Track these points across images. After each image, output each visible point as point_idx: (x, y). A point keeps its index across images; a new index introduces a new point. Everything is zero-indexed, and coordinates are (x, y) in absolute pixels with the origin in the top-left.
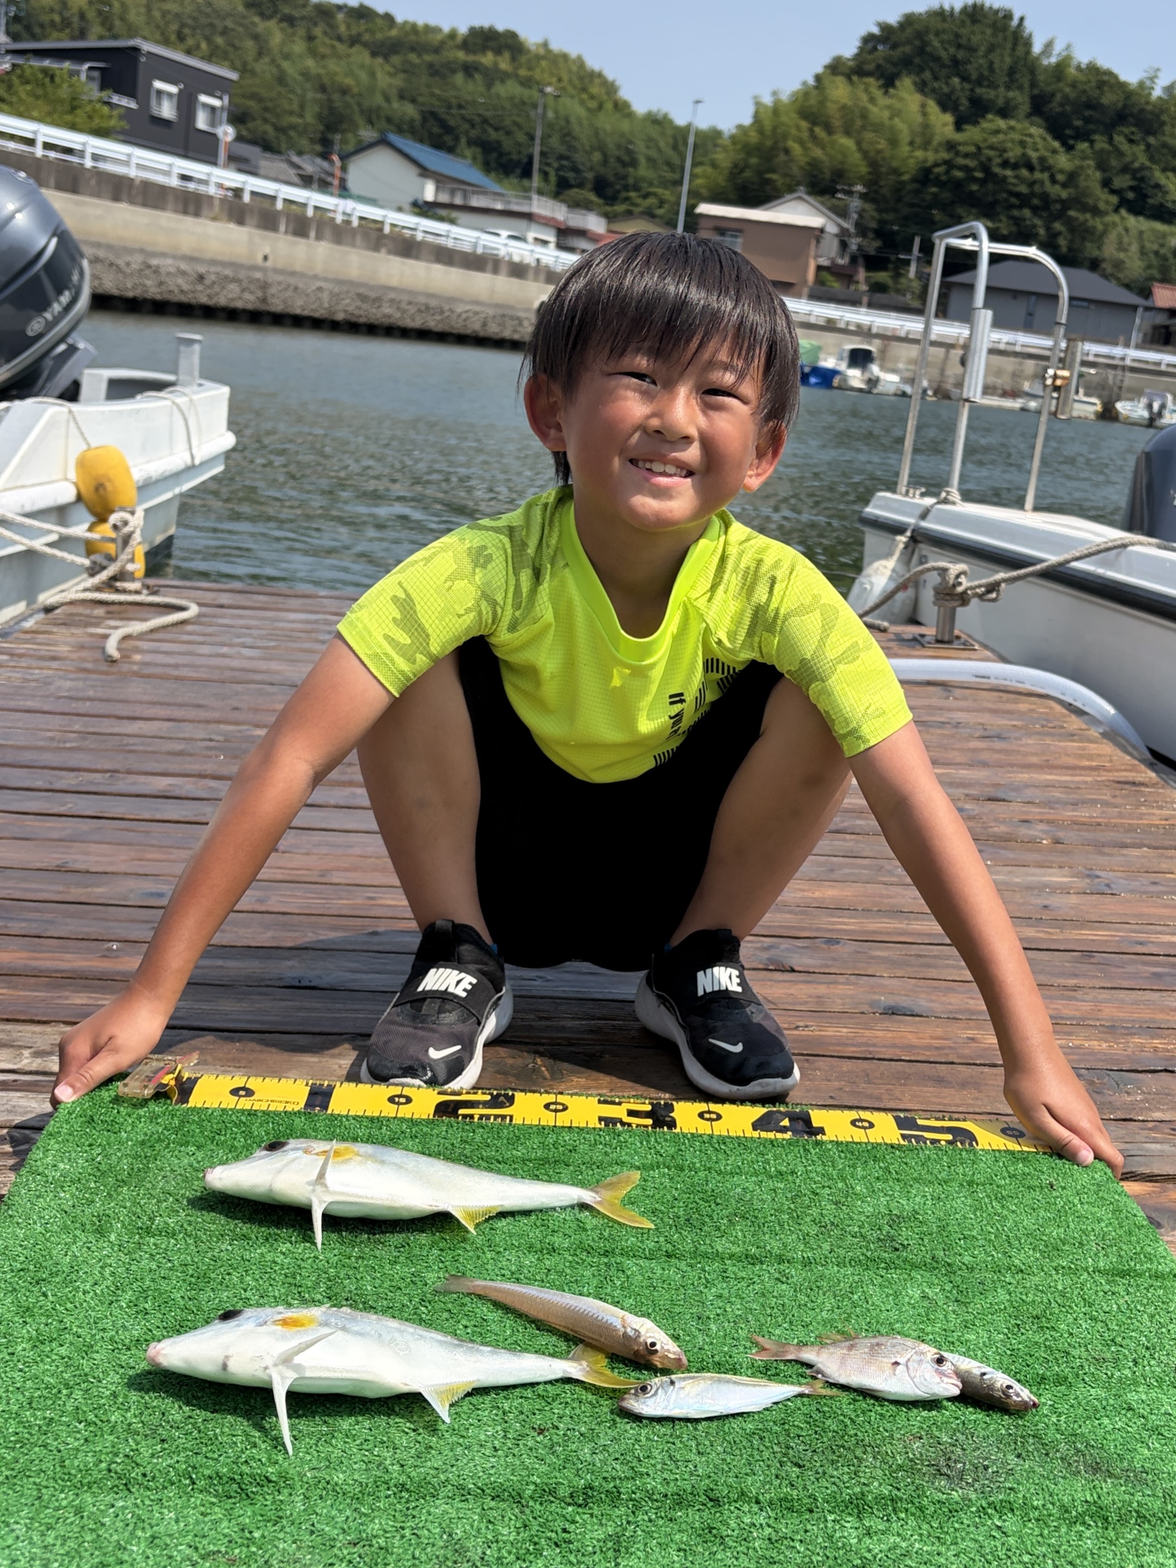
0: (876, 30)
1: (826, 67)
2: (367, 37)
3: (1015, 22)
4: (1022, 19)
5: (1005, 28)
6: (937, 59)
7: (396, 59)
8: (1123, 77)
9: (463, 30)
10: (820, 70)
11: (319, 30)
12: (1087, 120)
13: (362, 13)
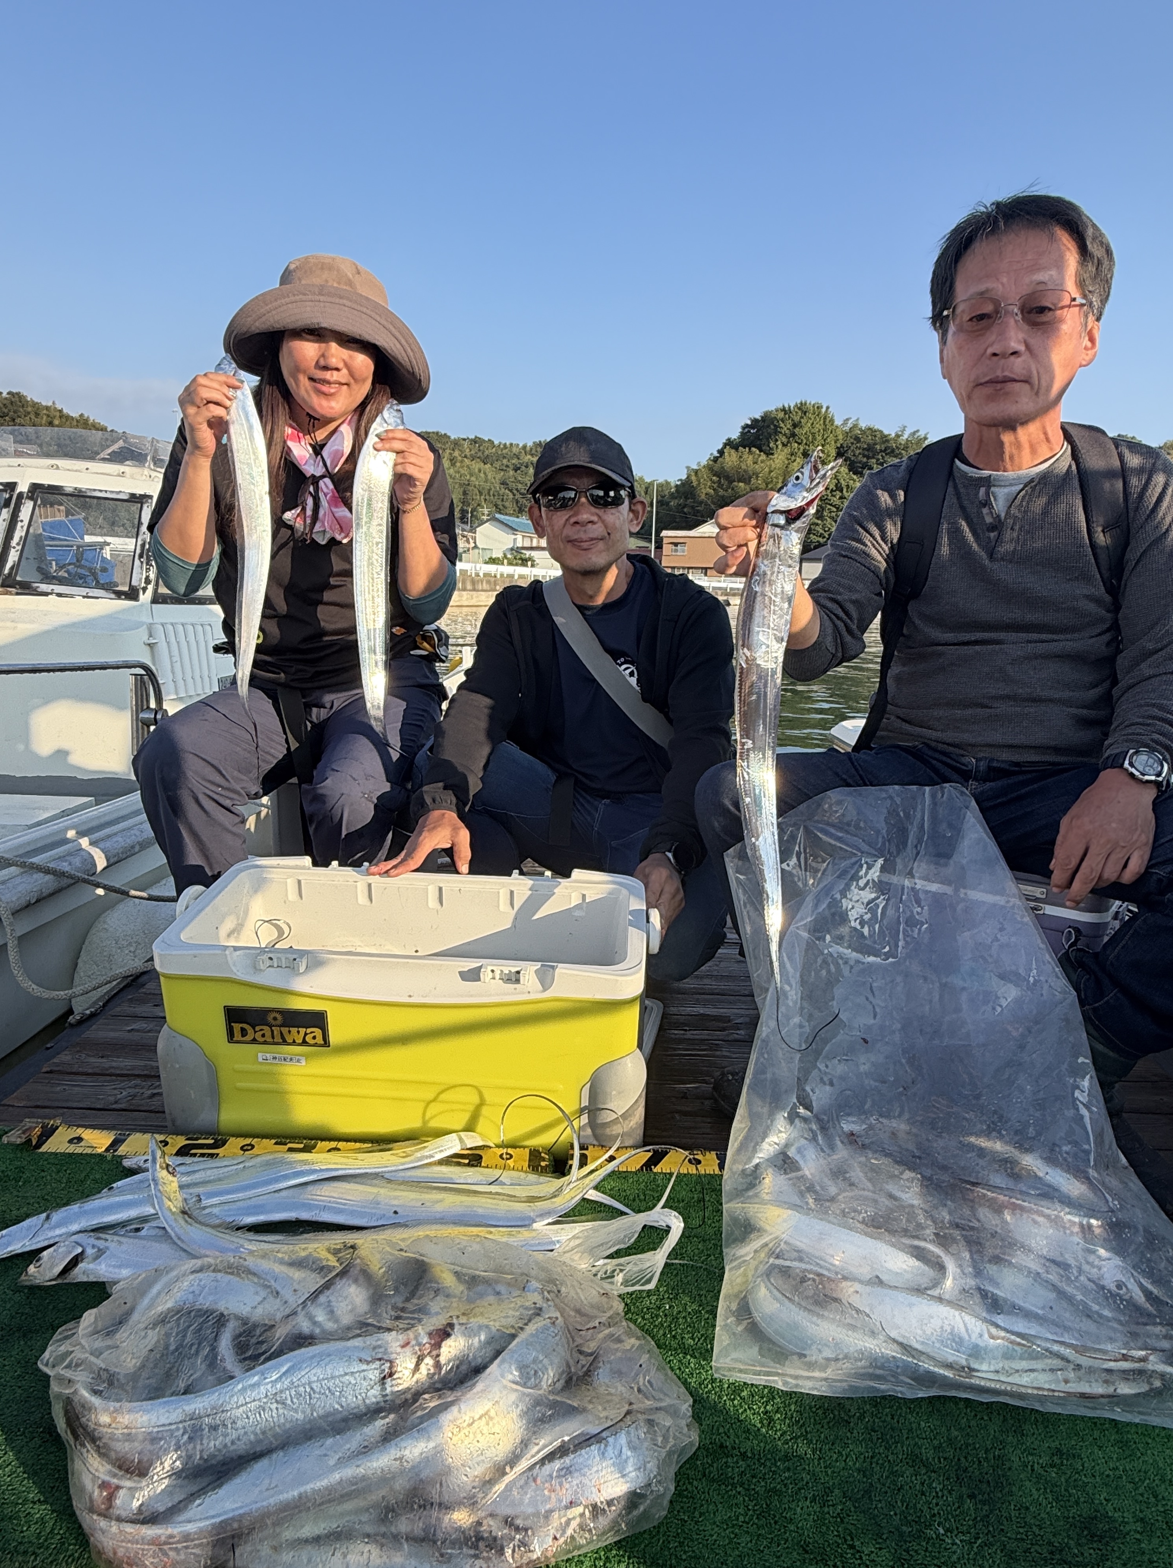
0: (749, 422)
1: (725, 445)
2: (480, 454)
5: (819, 413)
6: (785, 435)
7: (497, 465)
8: (886, 432)
9: (530, 444)
10: (720, 447)
11: (456, 453)
12: (868, 458)
13: (476, 441)
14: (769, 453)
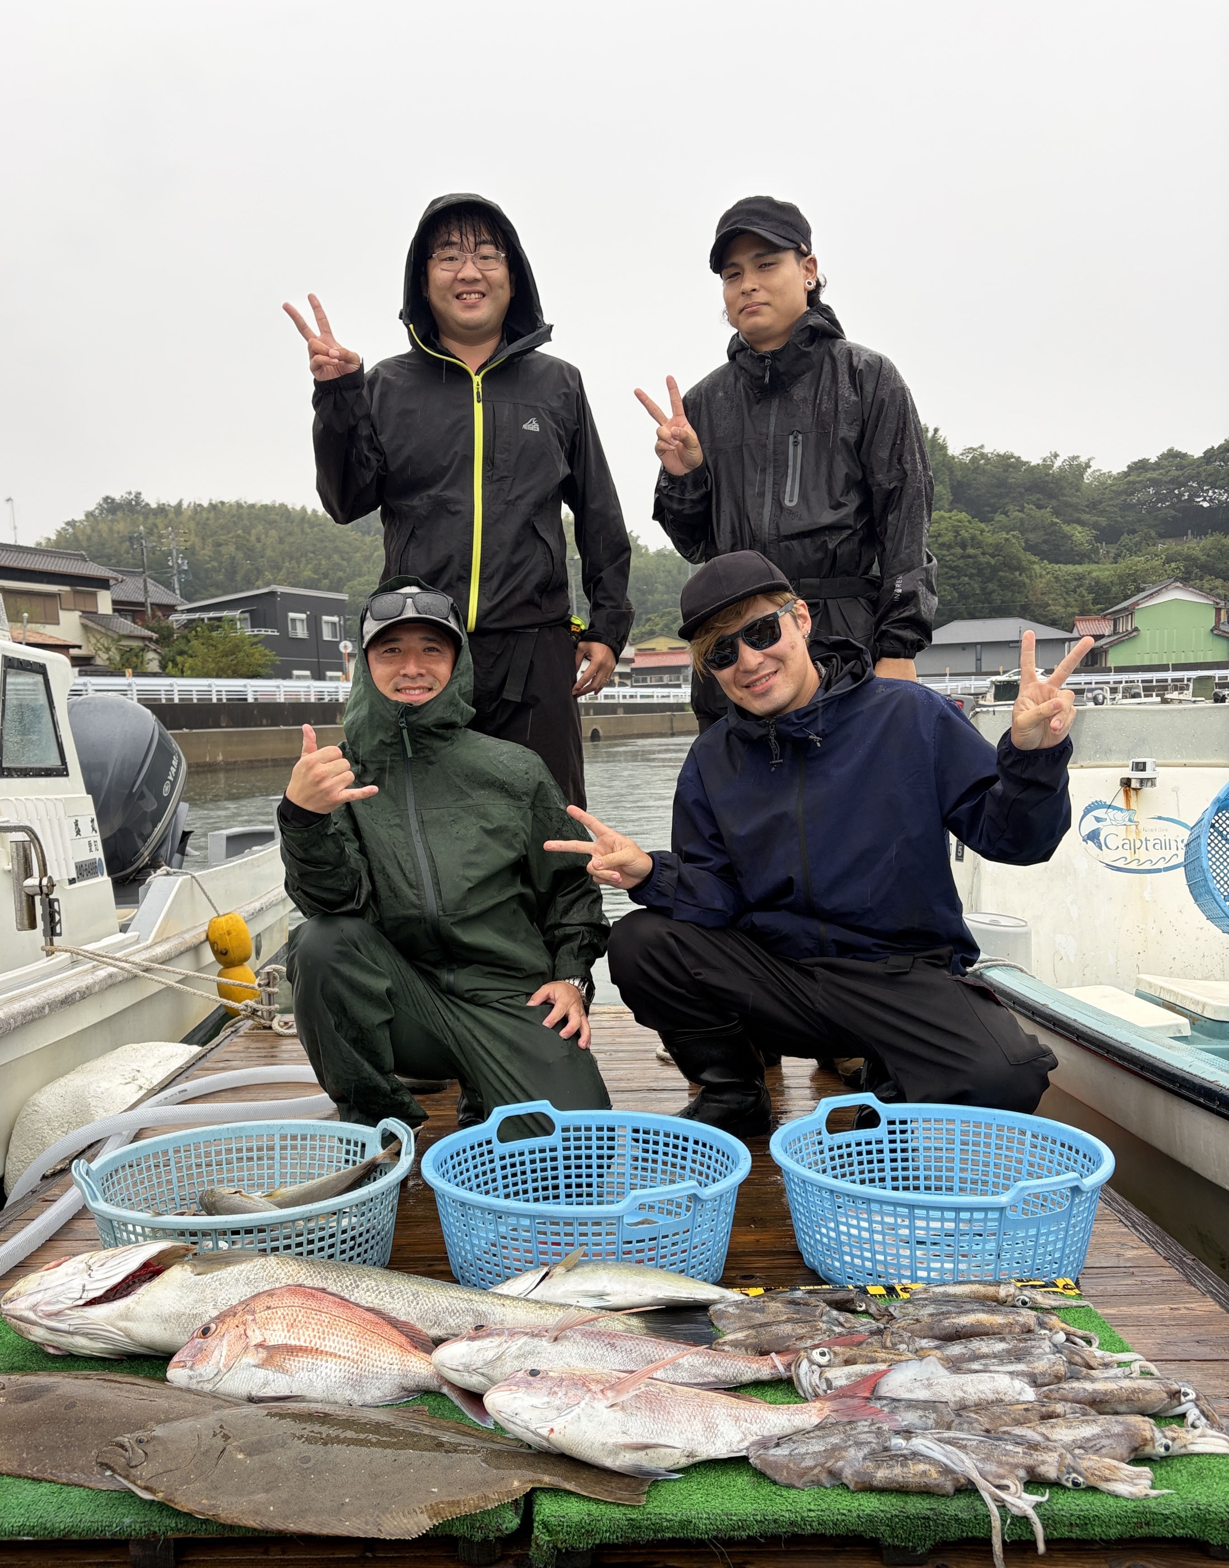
3: (930, 434)
4: (936, 430)
12: (999, 496)
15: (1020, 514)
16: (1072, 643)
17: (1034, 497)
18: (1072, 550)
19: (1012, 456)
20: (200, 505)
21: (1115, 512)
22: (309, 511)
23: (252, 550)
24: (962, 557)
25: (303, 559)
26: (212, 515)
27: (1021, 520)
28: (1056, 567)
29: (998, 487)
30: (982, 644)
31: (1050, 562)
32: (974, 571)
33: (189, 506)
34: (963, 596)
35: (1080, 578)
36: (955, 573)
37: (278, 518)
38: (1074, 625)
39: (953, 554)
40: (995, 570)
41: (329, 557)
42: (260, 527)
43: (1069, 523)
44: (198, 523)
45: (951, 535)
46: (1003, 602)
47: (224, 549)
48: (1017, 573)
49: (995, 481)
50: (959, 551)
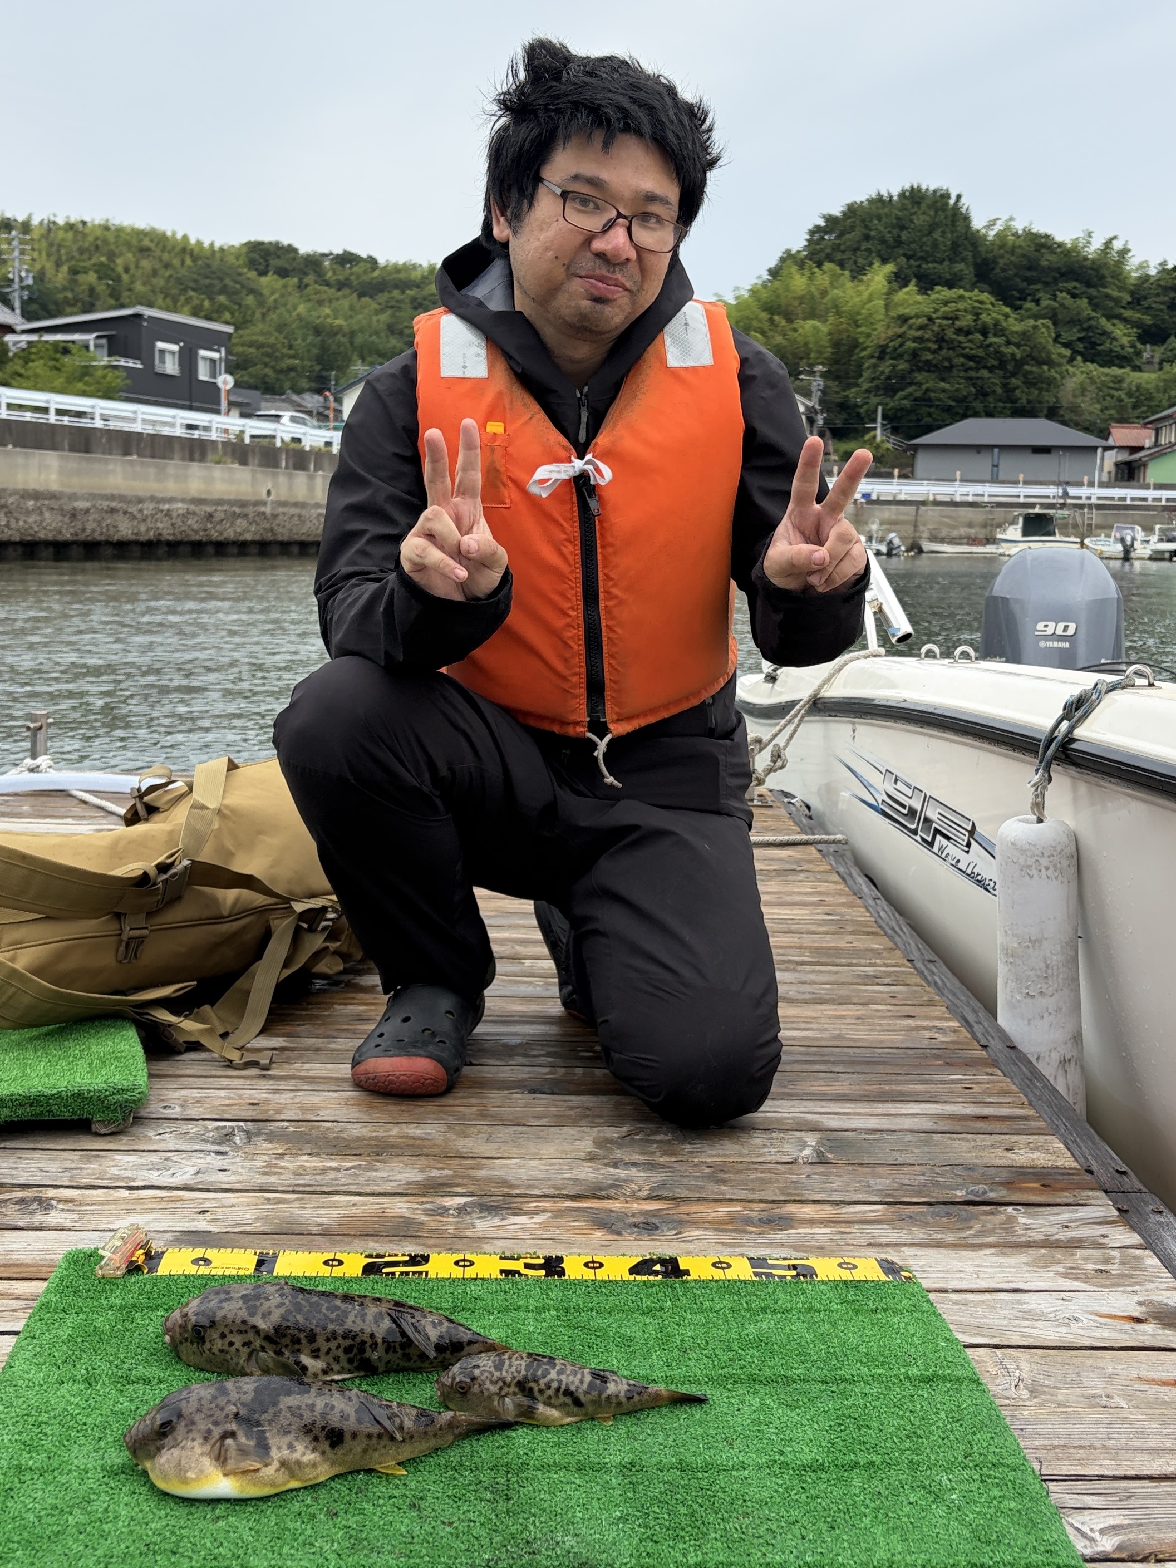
1: (778, 261)
2: (353, 280)
3: (952, 200)
5: (944, 208)
8: (1058, 239)
10: (773, 264)
11: (310, 279)
12: (1030, 281)
13: (347, 259)
14: (858, 272)
15: (1052, 303)
16: (1108, 454)
17: (1070, 285)
18: (1111, 351)
19: (1047, 236)
20: (54, 223)
21: (1161, 310)
22: (193, 241)
23: (118, 279)
24: (981, 346)
25: (182, 298)
26: (70, 235)
27: (1054, 309)
28: (1091, 366)
29: (1030, 268)
30: (1003, 448)
31: (1085, 361)
32: (995, 363)
33: (41, 223)
34: (983, 393)
35: (1120, 380)
36: (971, 364)
37: (152, 245)
38: (1109, 433)
39: (971, 341)
40: (1019, 364)
41: (211, 299)
42: (130, 255)
43: (1109, 317)
44: (51, 245)
45: (970, 317)
46: (1029, 402)
47: (81, 278)
48: (1045, 368)
49: (1025, 262)
50: (979, 337)
